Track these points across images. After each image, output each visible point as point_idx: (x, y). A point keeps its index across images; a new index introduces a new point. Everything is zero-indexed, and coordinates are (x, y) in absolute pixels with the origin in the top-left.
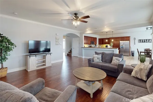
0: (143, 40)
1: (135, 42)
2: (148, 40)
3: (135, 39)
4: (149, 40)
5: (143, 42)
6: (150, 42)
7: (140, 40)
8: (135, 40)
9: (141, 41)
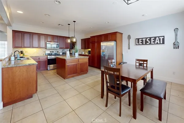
0: (144, 39)
1: (129, 44)
2: (152, 39)
3: (129, 37)
4: (155, 38)
5: (143, 44)
6: (157, 43)
7: (138, 39)
8: (129, 41)
9: (140, 41)
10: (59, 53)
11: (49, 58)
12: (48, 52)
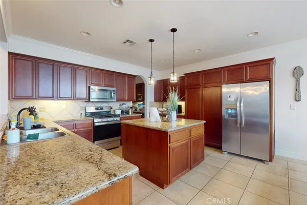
1: (298, 90)
3: (298, 72)
10: (114, 111)
11: (96, 124)
12: (91, 109)
